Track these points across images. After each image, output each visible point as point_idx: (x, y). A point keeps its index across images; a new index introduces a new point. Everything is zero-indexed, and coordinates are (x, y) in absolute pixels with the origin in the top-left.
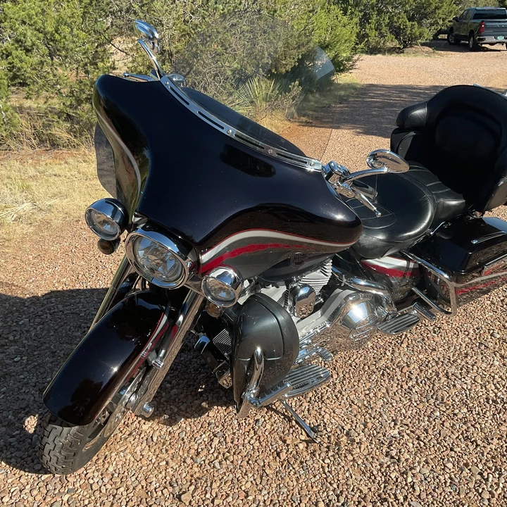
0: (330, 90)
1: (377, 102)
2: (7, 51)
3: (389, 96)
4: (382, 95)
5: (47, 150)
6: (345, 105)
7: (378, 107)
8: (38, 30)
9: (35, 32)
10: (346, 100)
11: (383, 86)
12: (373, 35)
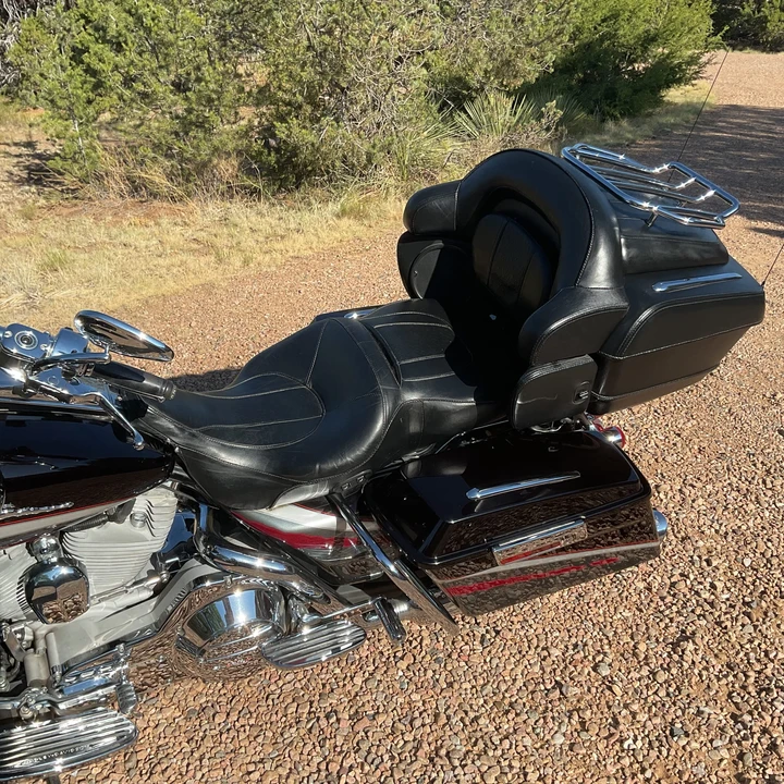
0: (650, 115)
1: (720, 138)
2: (83, 45)
3: (752, 128)
4: (740, 126)
5: (142, 202)
6: (660, 142)
7: (716, 149)
8: (129, 12)
9: (124, 15)
10: (667, 133)
11: (755, 110)
12: (776, 19)
